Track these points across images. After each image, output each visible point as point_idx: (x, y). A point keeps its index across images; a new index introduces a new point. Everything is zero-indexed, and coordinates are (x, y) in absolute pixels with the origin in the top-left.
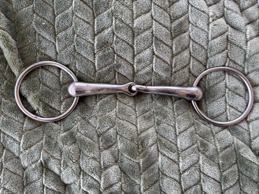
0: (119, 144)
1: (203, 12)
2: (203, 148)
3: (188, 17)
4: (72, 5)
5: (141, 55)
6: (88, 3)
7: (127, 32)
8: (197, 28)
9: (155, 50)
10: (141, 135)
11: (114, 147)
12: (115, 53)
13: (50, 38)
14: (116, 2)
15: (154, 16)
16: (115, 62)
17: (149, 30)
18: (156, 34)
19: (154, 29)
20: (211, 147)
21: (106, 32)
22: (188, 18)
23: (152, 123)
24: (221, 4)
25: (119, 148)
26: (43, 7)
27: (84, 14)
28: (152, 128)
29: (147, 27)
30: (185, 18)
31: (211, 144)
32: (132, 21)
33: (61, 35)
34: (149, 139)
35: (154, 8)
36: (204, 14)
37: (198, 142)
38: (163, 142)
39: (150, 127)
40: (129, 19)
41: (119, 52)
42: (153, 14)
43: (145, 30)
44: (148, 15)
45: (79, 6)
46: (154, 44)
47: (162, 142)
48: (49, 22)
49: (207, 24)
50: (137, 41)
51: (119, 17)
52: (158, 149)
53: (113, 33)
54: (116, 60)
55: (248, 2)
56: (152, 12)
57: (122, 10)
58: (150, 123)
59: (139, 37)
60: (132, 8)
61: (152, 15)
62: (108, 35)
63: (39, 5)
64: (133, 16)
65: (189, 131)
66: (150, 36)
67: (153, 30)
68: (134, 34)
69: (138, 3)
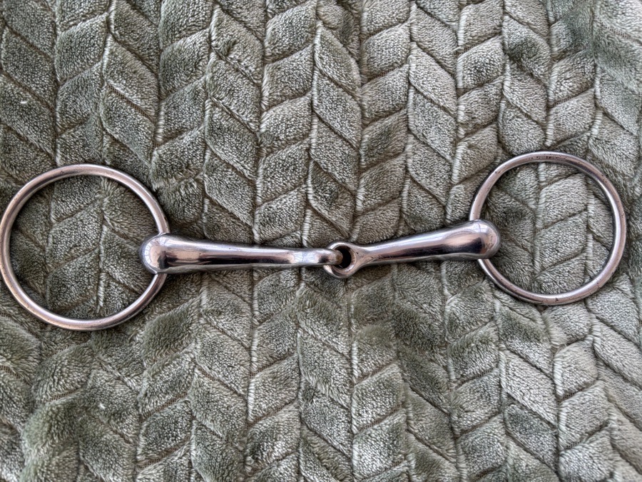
0: (193, 447)
1: (444, 109)
2: (424, 475)
3: (405, 117)
4: (103, 59)
5: (274, 206)
6: (147, 60)
7: (242, 143)
8: (427, 149)
9: (310, 197)
10: (257, 426)
11: (179, 453)
12: (205, 195)
13: (39, 141)
14: (217, 63)
15: (318, 106)
16: (204, 217)
17: (300, 144)
18: (318, 155)
19: (314, 141)
20: (446, 473)
21: (187, 138)
22: (407, 120)
23: (292, 393)
24: (494, 90)
25: (193, 458)
26: (27, 59)
27: (132, 86)
28: (291, 407)
29: (294, 135)
30: (398, 120)
31: (447, 462)
32: (257, 117)
33: (72, 135)
34: (276, 440)
35: (318, 85)
36: (445, 116)
37: (411, 457)
38: (317, 449)
39: (286, 404)
40: (248, 109)
41: (217, 195)
42: (316, 102)
43: (288, 143)
44: (302, 102)
45: (122, 63)
46: (309, 181)
47: (313, 448)
48: (38, 98)
49: (451, 143)
50: (265, 169)
51: (223, 103)
52: (299, 468)
53: (204, 142)
54: (206, 214)
55: (571, 84)
56: (313, 95)
57: (231, 85)
58: (286, 394)
59: (272, 158)
60: (260, 82)
61: (311, 104)
62: (191, 147)
63: (15, 53)
64: (260, 103)
65: (386, 424)
66: (301, 159)
67: (310, 145)
68: (259, 150)
69: (279, 69)
